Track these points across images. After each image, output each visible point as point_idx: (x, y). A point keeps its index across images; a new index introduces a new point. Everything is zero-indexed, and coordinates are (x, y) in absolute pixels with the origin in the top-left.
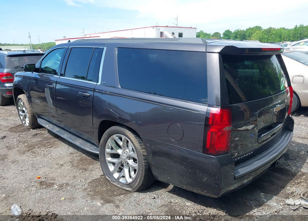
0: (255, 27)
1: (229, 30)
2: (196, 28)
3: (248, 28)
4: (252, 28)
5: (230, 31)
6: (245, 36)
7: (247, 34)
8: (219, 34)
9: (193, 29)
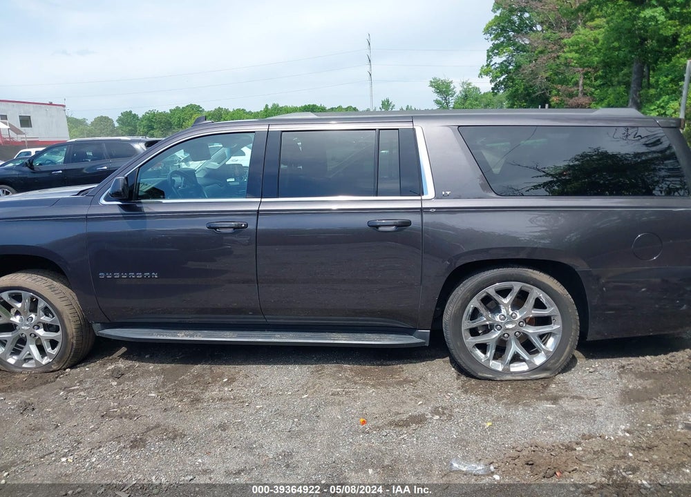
0: (187, 106)
1: (131, 112)
2: (64, 106)
3: (173, 107)
4: (183, 108)
5: (133, 113)
6: (170, 124)
7: (175, 121)
8: (110, 119)
9: (58, 107)
